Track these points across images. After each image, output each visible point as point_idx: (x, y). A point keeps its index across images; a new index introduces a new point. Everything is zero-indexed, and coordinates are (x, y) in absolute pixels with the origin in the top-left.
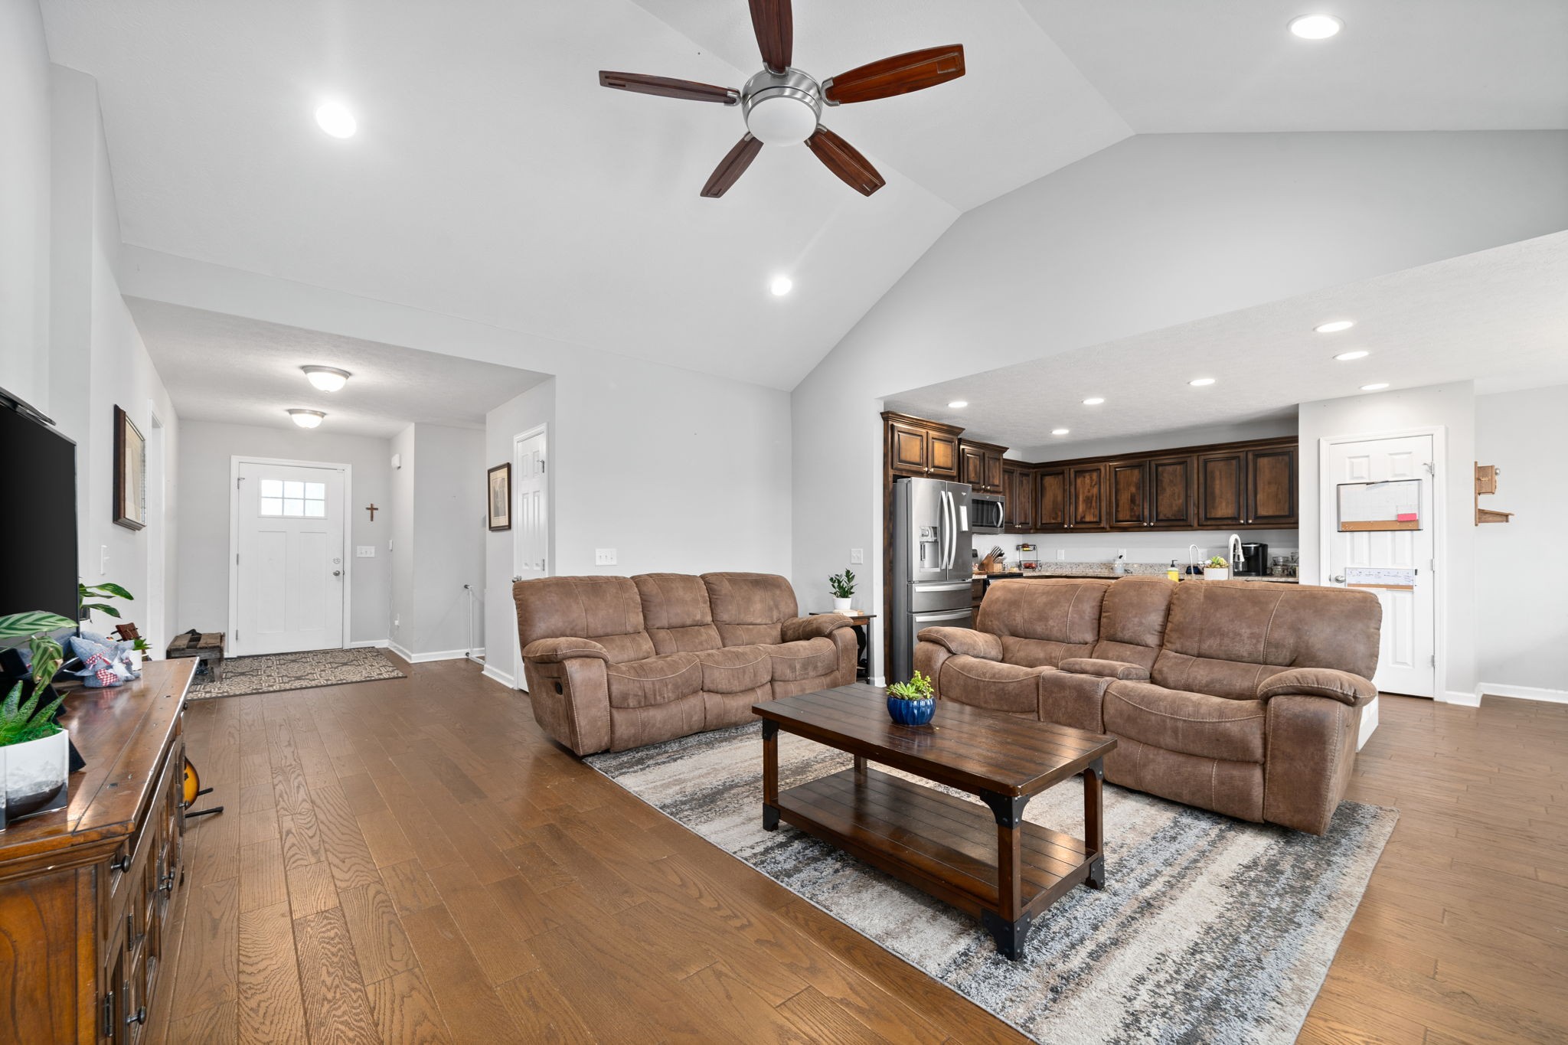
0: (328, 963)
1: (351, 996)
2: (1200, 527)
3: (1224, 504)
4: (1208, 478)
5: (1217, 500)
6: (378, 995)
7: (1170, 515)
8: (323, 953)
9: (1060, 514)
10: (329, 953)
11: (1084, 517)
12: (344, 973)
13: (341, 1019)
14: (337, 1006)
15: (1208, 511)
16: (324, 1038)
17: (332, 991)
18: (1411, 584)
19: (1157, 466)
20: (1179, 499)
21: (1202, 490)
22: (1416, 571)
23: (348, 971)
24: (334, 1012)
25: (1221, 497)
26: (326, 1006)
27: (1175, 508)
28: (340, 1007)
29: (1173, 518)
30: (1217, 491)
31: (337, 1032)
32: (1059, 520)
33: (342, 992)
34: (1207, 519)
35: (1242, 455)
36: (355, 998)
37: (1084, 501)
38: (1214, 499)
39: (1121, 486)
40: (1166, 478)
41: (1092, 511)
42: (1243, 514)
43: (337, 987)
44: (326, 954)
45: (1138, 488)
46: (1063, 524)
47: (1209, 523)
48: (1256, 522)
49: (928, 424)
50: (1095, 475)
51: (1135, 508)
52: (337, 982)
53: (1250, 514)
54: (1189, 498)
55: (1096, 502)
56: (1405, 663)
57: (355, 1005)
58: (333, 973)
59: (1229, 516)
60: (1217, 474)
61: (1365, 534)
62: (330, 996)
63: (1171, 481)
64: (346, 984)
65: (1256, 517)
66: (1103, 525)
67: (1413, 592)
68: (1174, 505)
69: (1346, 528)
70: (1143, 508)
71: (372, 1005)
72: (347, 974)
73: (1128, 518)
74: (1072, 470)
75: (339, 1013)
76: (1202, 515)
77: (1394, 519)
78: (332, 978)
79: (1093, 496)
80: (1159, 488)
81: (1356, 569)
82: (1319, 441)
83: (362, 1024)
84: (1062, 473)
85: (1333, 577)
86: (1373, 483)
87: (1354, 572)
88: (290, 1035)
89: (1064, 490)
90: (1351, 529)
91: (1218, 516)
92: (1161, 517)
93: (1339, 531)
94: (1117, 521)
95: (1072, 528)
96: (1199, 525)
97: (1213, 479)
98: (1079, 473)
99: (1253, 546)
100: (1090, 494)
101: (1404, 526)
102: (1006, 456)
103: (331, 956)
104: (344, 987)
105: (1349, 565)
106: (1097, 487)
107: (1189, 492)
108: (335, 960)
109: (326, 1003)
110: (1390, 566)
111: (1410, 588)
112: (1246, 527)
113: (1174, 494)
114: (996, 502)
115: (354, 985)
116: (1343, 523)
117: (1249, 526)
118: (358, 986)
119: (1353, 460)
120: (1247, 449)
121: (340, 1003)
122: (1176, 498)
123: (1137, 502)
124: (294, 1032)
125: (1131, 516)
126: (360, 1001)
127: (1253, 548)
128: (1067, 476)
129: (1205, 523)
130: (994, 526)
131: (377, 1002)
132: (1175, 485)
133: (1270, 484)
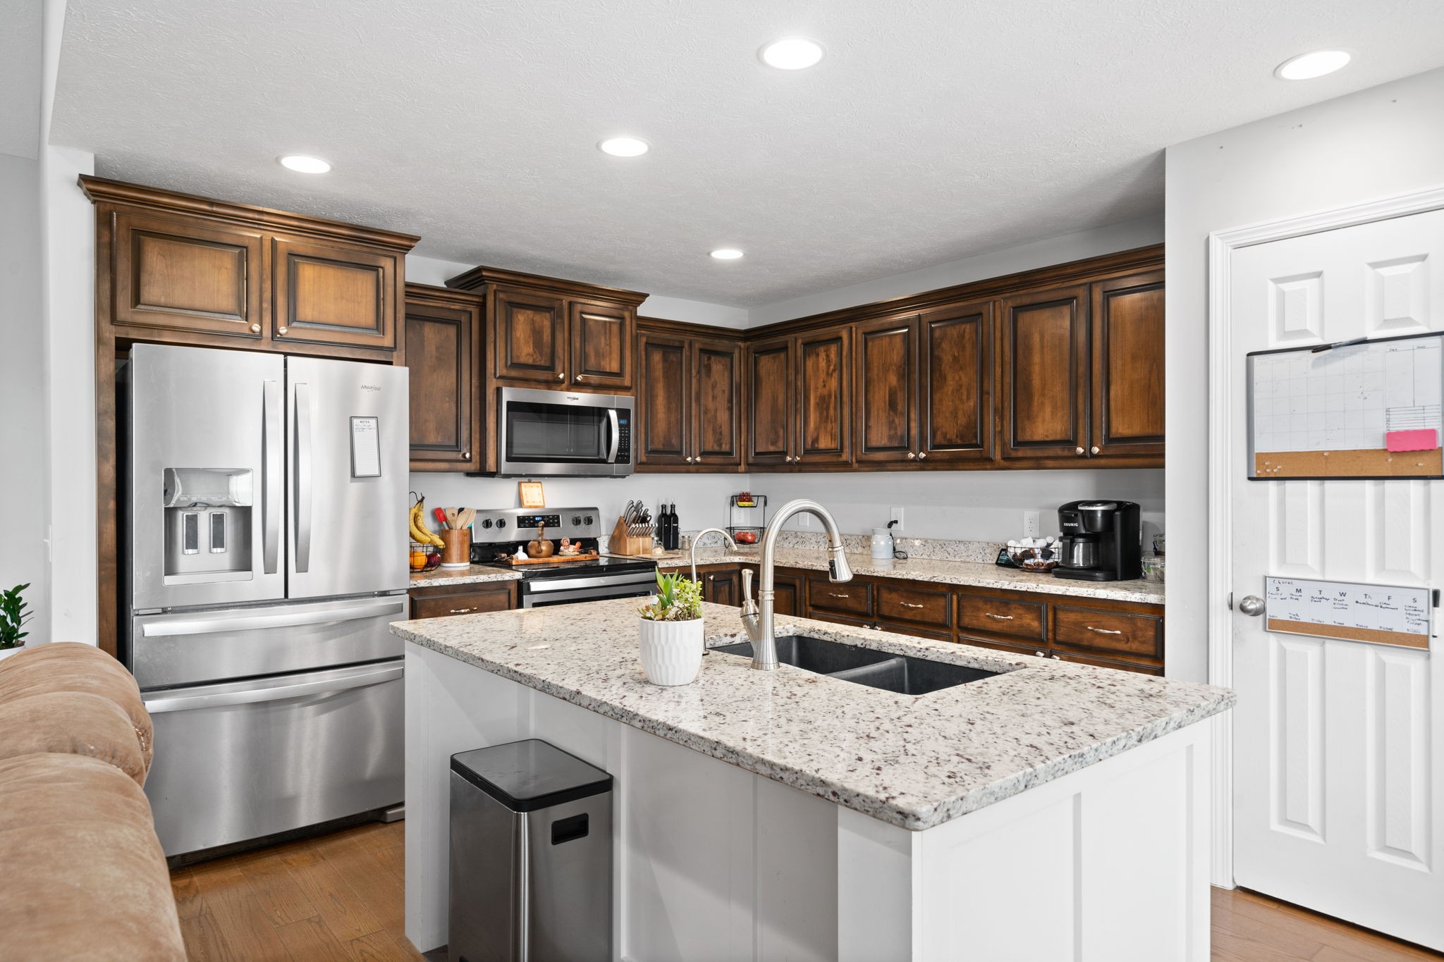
2: (1006, 464)
3: (1048, 410)
4: (1020, 351)
5: (1036, 399)
7: (954, 436)
9: (781, 433)
11: (816, 440)
15: (1019, 425)
18: (1423, 631)
20: (968, 398)
21: (1009, 378)
22: (1436, 594)
25: (1043, 395)
27: (962, 420)
29: (959, 442)
30: (1036, 381)
32: (780, 447)
34: (1018, 444)
35: (1083, 293)
37: (817, 404)
38: (1030, 397)
39: (874, 373)
40: (947, 354)
41: (829, 426)
42: (1083, 433)
45: (901, 377)
46: (785, 453)
47: (1020, 453)
48: (1111, 452)
49: (266, 218)
50: (833, 349)
51: (897, 421)
53: (1096, 432)
54: (985, 397)
55: (835, 409)
56: (1408, 854)
59: (1058, 437)
60: (1037, 339)
61: (1311, 486)
63: (956, 359)
65: (1110, 440)
66: (846, 456)
67: (1429, 657)
68: (960, 414)
69: (1266, 470)
73: (884, 442)
74: (800, 341)
76: (1009, 435)
77: (1380, 445)
79: (830, 396)
80: (936, 376)
81: (1290, 580)
82: (1208, 240)
84: (784, 348)
85: (1238, 599)
86: (1328, 347)
87: (1287, 590)
89: (788, 384)
90: (1275, 472)
91: (1038, 438)
92: (939, 439)
93: (1250, 479)
94: (869, 449)
95: (798, 463)
96: (1004, 459)
97: (1030, 351)
98: (811, 346)
99: (1099, 508)
100: (825, 392)
101: (1404, 466)
102: (643, 310)
105: (1274, 571)
106: (836, 375)
107: (985, 385)
110: (1370, 578)
111: (1420, 642)
112: (1090, 462)
113: (961, 387)
114: (606, 409)
116: (1258, 454)
117: (1096, 461)
119: (1283, 286)
120: (1091, 280)
122: (964, 397)
123: (900, 408)
125: (890, 438)
127: (1099, 515)
128: (791, 352)
129: (1014, 454)
130: (604, 461)
132: (961, 369)
133: (1134, 358)
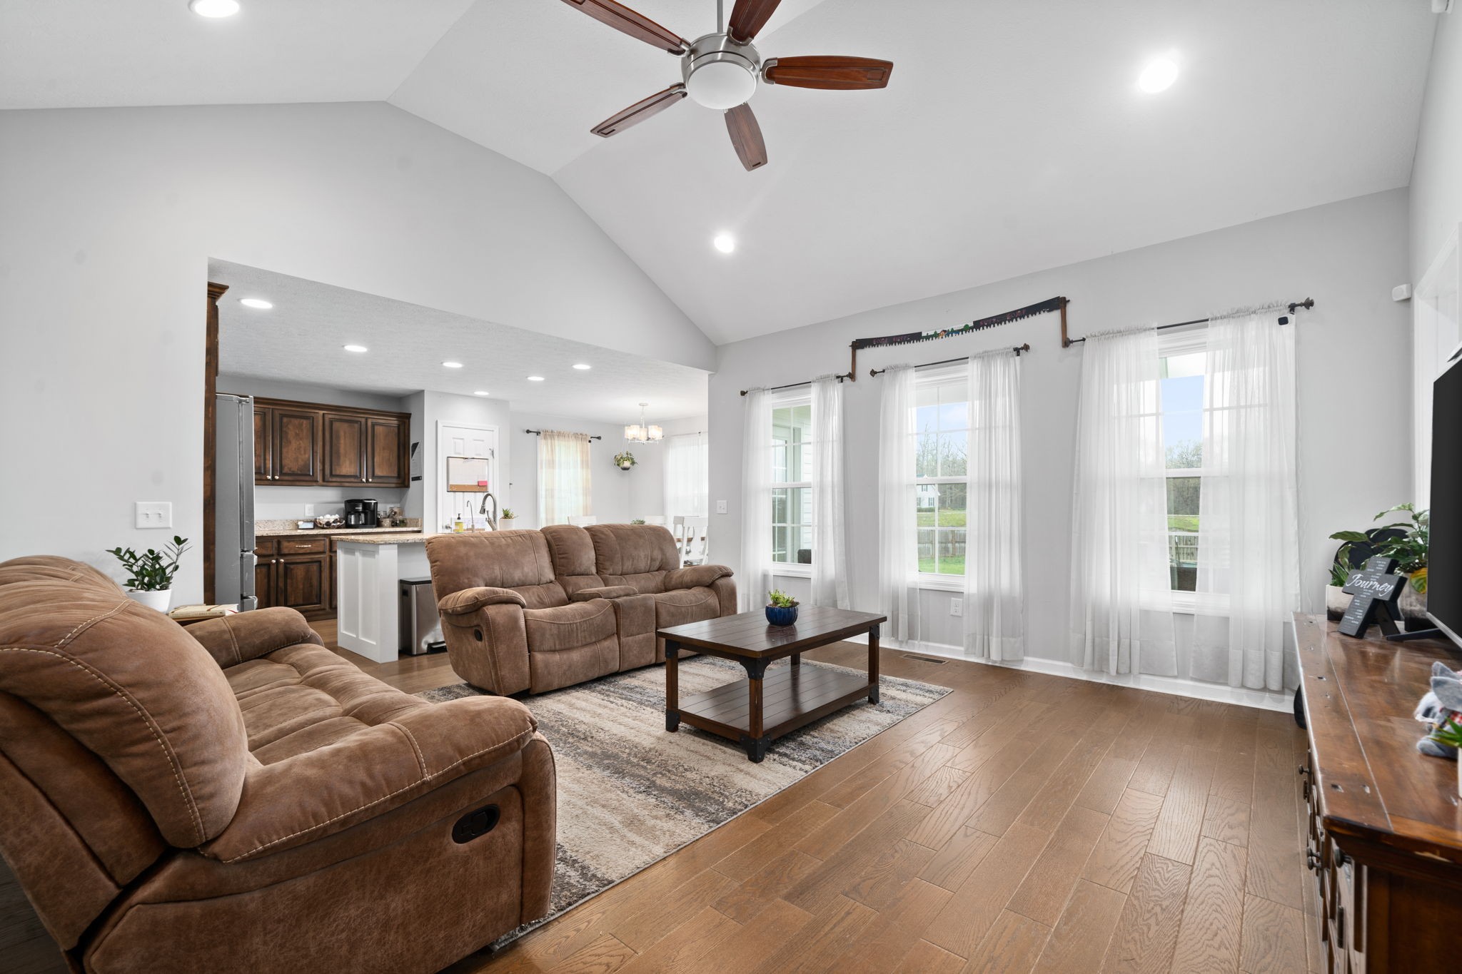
0: (1145, 938)
1: (1143, 897)
2: (325, 483)
3: (348, 463)
4: (334, 437)
5: (342, 458)
6: (1124, 883)
7: (295, 469)
8: (1144, 951)
10: (1138, 946)
12: (1136, 918)
13: (1159, 888)
14: (1157, 898)
15: (333, 467)
16: (1176, 886)
17: (1154, 911)
19: (282, 416)
20: (305, 454)
21: (327, 448)
23: (1133, 916)
24: (1161, 896)
25: (345, 456)
26: (1165, 904)
27: (301, 463)
28: (1155, 896)
29: (299, 472)
30: (342, 451)
31: (1166, 883)
33: (1147, 905)
34: (332, 475)
35: (363, 421)
36: (1140, 894)
38: (339, 457)
40: (291, 433)
42: (364, 473)
43: (1149, 911)
44: (1142, 948)
47: (334, 479)
48: (376, 481)
52: (1147, 915)
53: (369, 474)
54: (315, 454)
57: (1144, 889)
58: (1146, 925)
59: (352, 474)
60: (342, 434)
61: (462, 494)
62: (1158, 909)
63: (297, 435)
64: (1141, 908)
65: (376, 476)
68: (300, 460)
69: (453, 489)
70: (265, 460)
71: (1133, 880)
72: (1135, 915)
75: (1157, 893)
76: (327, 472)
77: (476, 484)
78: (1149, 921)
80: (284, 440)
82: (437, 421)
83: (1146, 875)
85: (445, 525)
86: (467, 458)
88: (1200, 905)
91: (342, 474)
92: (286, 470)
93: (450, 489)
96: (324, 481)
97: (338, 437)
99: (373, 502)
103: (1138, 943)
104: (1143, 907)
107: (315, 448)
108: (1136, 935)
109: (1164, 907)
112: (367, 484)
113: (300, 447)
115: (1136, 902)
116: (452, 484)
117: (370, 485)
118: (1133, 898)
120: (366, 416)
121: (1153, 898)
122: (303, 452)
124: (1196, 905)
126: (1139, 889)
129: (331, 480)
131: (1127, 879)
132: (301, 439)
133: (384, 449)
